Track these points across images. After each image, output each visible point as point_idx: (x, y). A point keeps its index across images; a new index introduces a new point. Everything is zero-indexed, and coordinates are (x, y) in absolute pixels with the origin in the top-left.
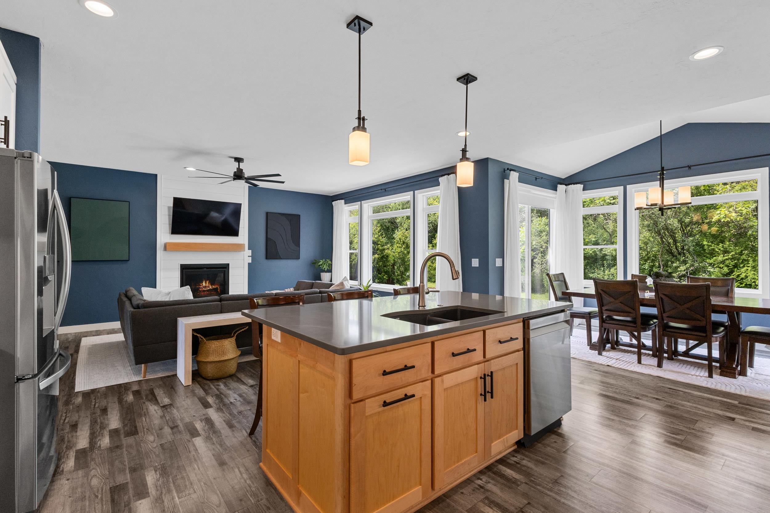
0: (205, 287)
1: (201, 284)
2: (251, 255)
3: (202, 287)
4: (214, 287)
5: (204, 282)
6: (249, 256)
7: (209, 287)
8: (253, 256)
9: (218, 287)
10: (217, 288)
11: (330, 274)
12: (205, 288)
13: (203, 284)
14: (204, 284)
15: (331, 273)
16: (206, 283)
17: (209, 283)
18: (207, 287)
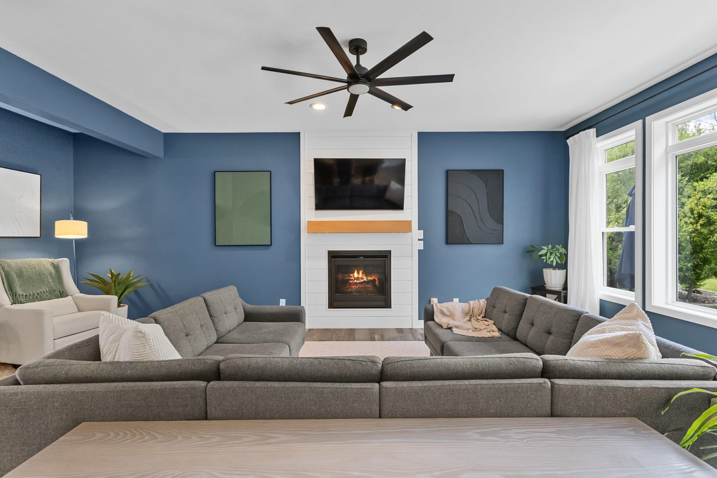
0: (358, 278)
1: (352, 275)
2: (422, 238)
3: (353, 278)
4: (369, 278)
5: (356, 272)
6: (419, 240)
7: (362, 279)
8: (425, 240)
9: (376, 279)
10: (374, 280)
11: (563, 272)
12: (357, 280)
13: (354, 275)
14: (356, 275)
15: (565, 270)
16: (358, 273)
17: (363, 273)
18: (360, 279)
